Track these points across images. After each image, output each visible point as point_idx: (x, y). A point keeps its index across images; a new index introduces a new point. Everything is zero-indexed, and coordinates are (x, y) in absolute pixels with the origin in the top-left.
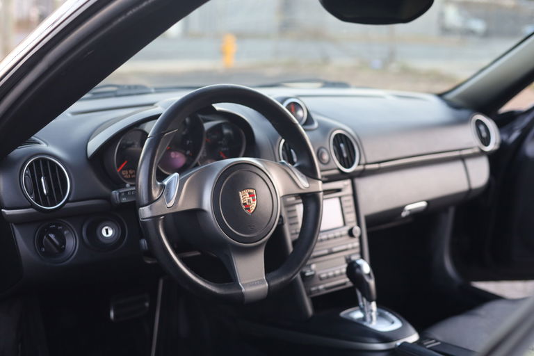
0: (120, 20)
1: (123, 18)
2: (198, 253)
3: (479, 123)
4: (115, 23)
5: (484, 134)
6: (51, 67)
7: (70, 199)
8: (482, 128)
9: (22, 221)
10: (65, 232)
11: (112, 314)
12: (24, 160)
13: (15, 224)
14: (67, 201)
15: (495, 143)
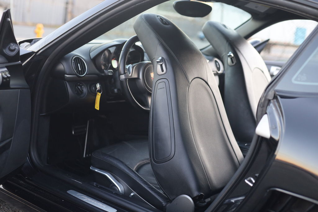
0: (133, 7)
1: (134, 6)
2: (124, 101)
3: (216, 61)
4: (130, 8)
5: (218, 66)
6: (101, 21)
7: (87, 73)
8: (217, 64)
9: (70, 81)
10: (83, 87)
11: (73, 133)
12: (73, 56)
13: (67, 81)
14: (86, 74)
15: (222, 71)
